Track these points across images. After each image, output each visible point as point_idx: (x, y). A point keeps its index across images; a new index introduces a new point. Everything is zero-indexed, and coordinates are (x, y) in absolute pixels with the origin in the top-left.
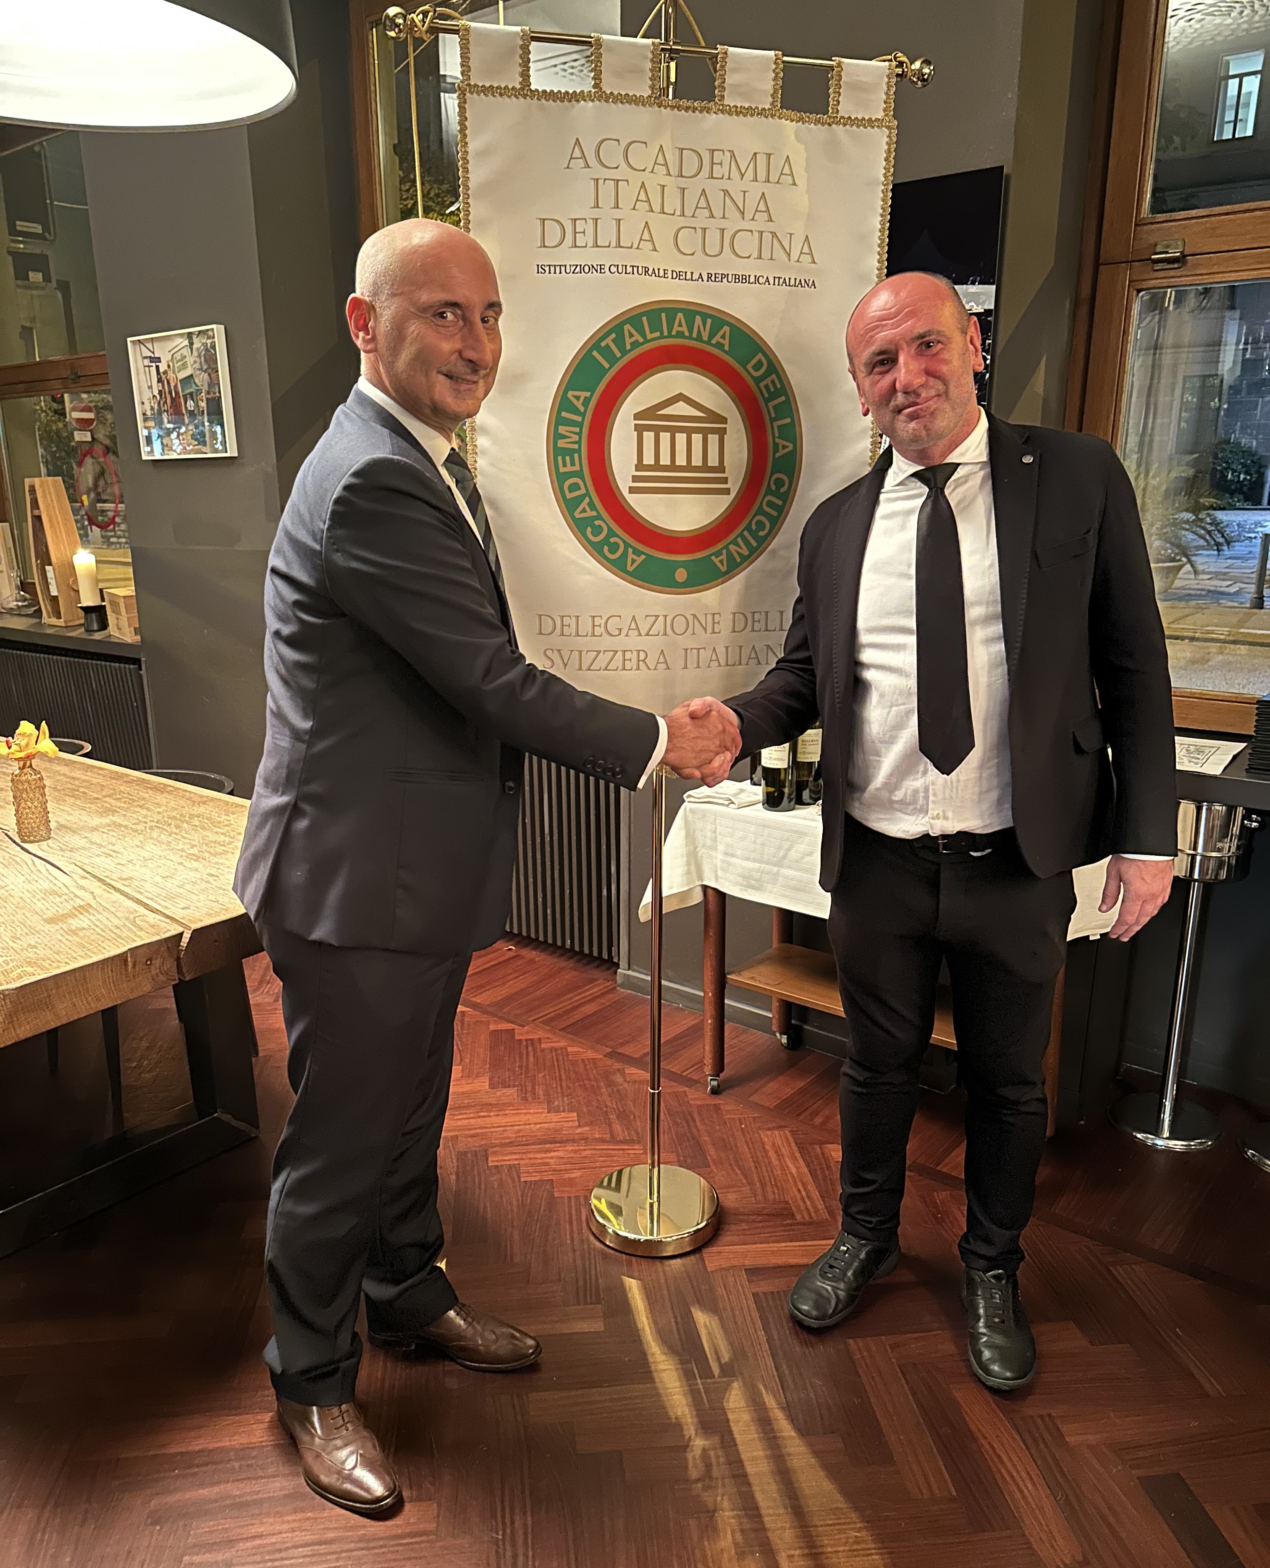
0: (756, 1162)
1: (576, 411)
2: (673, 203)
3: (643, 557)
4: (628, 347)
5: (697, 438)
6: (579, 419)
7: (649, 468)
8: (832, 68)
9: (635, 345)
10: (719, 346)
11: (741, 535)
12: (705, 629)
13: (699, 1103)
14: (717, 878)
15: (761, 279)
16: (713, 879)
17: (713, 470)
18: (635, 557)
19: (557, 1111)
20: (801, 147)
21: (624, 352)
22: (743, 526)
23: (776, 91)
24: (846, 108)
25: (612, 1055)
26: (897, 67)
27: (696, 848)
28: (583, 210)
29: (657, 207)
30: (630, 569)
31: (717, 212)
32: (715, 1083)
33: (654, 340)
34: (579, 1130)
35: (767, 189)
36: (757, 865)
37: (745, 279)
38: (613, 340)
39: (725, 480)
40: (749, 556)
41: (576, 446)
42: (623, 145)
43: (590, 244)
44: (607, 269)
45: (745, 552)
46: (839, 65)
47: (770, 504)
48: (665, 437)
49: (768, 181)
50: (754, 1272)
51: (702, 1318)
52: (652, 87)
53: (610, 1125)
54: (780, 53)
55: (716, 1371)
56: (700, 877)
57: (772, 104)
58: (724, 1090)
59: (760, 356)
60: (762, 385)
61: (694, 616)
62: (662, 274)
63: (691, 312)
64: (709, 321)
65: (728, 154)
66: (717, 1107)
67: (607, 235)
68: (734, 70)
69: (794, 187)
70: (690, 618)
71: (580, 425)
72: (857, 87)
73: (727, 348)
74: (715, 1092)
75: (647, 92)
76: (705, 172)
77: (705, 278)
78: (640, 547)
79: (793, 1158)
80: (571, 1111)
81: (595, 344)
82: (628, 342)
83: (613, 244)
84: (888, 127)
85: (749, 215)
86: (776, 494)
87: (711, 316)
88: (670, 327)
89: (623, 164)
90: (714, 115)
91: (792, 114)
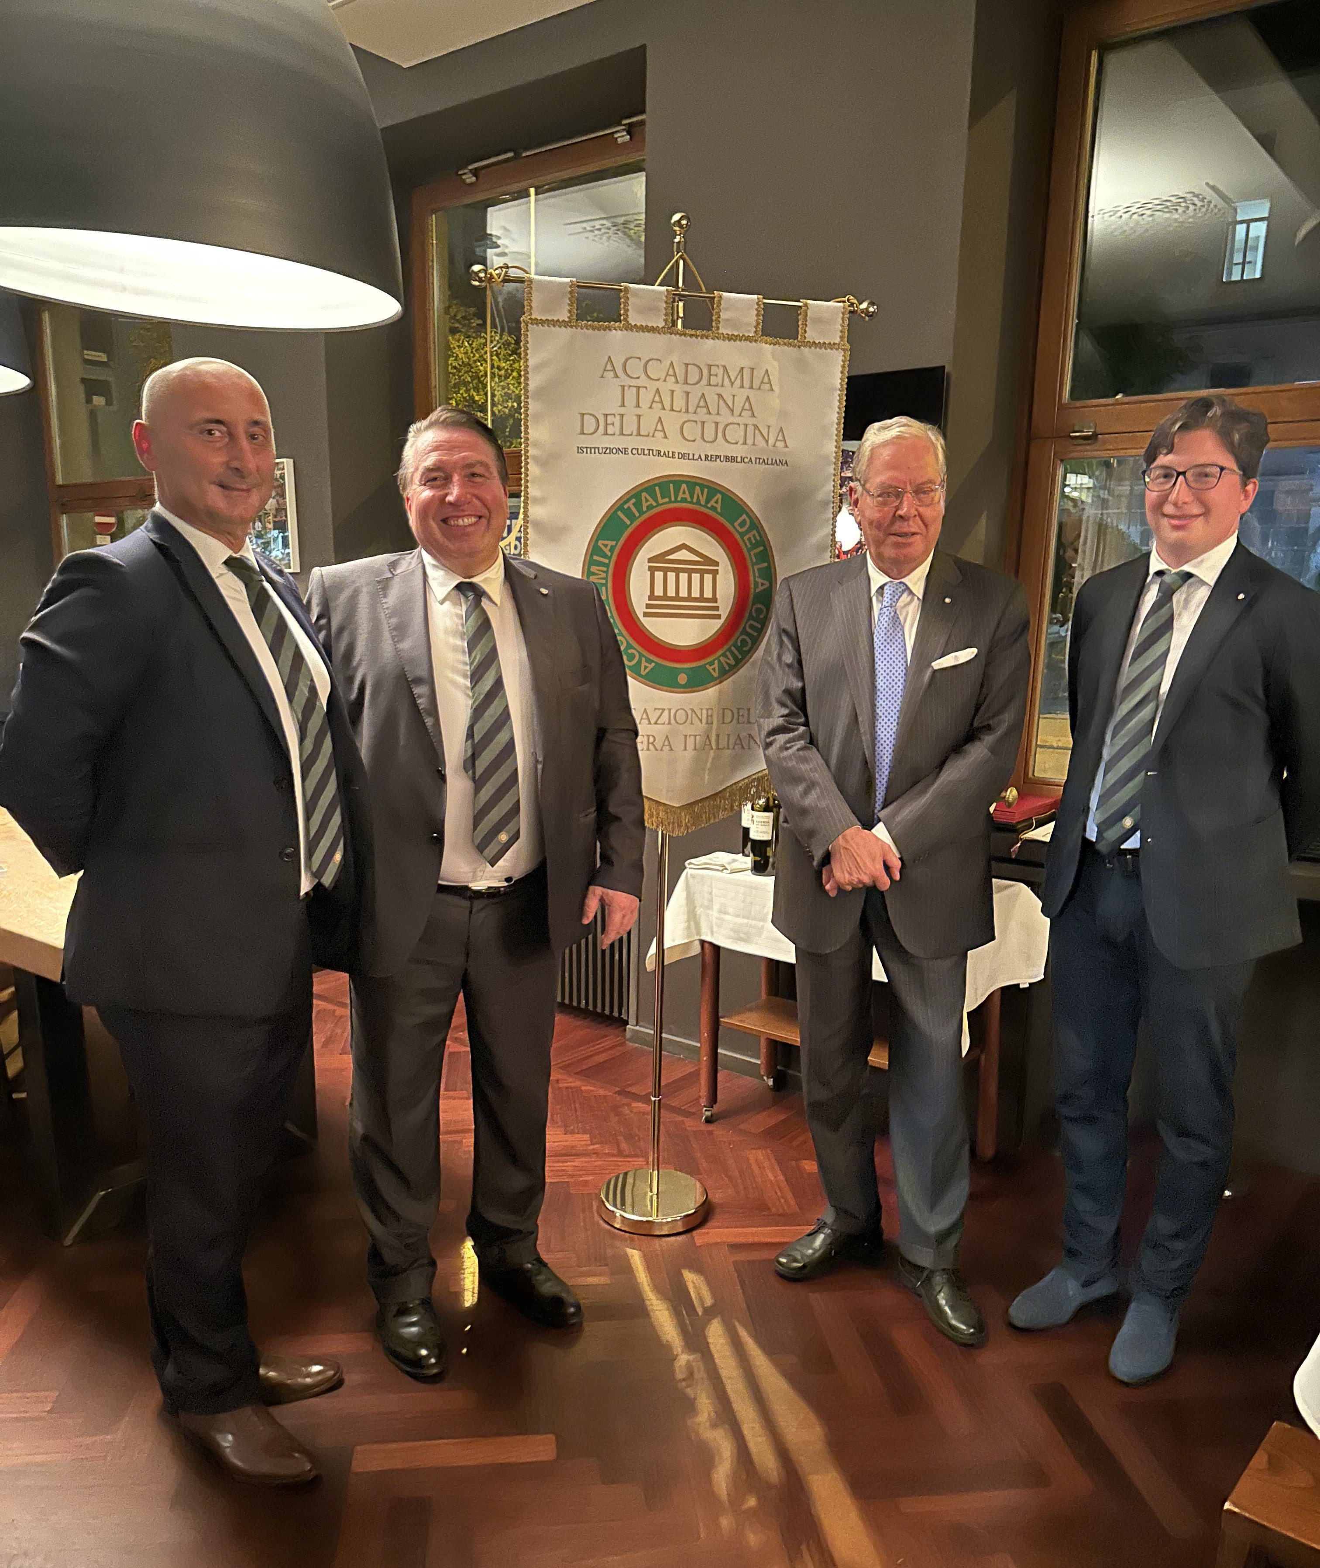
0: (741, 1172)
1: (605, 556)
2: (679, 404)
3: (653, 664)
4: (645, 509)
5: (696, 577)
6: (607, 561)
7: (658, 598)
8: (800, 307)
9: (650, 507)
10: (713, 508)
11: (730, 650)
12: (701, 721)
13: (695, 1129)
14: (712, 933)
15: (746, 460)
16: (709, 934)
17: (707, 600)
18: (647, 664)
19: (572, 1133)
20: (776, 364)
21: (641, 513)
22: (731, 642)
23: (758, 324)
24: (811, 334)
25: (619, 1093)
26: (849, 306)
27: (695, 908)
28: (614, 407)
29: (667, 406)
30: (643, 673)
31: (713, 409)
32: (708, 1113)
33: (665, 504)
34: (591, 1147)
35: (752, 394)
36: (746, 921)
37: (733, 459)
38: (634, 504)
39: (717, 609)
40: (735, 666)
41: (604, 581)
42: (643, 362)
43: (618, 432)
44: (629, 451)
45: (732, 662)
46: (806, 305)
47: (752, 626)
48: (671, 576)
49: (751, 387)
50: (735, 1247)
51: (691, 1278)
52: (666, 321)
53: (618, 1144)
54: (761, 297)
55: (700, 1311)
56: (698, 932)
57: (755, 332)
58: (717, 1120)
59: (744, 516)
60: (746, 538)
61: (693, 710)
62: (671, 455)
63: (693, 483)
64: (706, 490)
65: (721, 369)
66: (710, 1133)
67: (630, 426)
68: (726, 309)
69: (771, 393)
70: (689, 712)
71: (607, 565)
72: (818, 321)
73: (719, 510)
74: (708, 1121)
75: (661, 324)
76: (704, 381)
77: (703, 457)
78: (652, 657)
79: (772, 1169)
80: (584, 1133)
81: (620, 506)
82: (645, 505)
83: (635, 433)
84: (843, 350)
85: (737, 412)
86: (756, 620)
87: (707, 487)
88: (676, 496)
89: (643, 376)
90: (712, 341)
91: (769, 339)
